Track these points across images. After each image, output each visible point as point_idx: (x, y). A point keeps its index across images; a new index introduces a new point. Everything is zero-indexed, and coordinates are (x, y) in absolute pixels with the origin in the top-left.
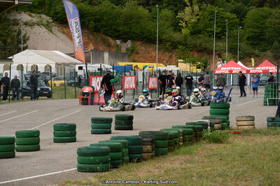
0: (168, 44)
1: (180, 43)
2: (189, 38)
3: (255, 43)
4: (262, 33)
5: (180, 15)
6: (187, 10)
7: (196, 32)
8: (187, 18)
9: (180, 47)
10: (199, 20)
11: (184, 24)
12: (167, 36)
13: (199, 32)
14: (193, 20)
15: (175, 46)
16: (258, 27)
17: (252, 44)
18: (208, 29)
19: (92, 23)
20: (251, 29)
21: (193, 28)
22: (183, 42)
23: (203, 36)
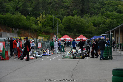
0: (33, 30)
4: (69, 26)
5: (38, 19)
6: (41, 17)
8: (40, 20)
9: (38, 31)
10: (45, 20)
11: (39, 22)
13: (45, 25)
14: (43, 21)
15: (36, 31)
17: (66, 30)
18: (49, 24)
19: (3, 21)
20: (66, 24)
21: (43, 23)
22: (39, 29)
23: (47, 27)
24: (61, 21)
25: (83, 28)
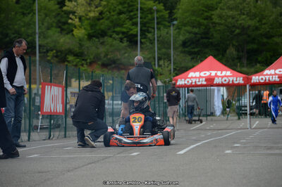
0: (50, 54)
1: (70, 52)
2: (87, 44)
3: (196, 50)
4: (206, 34)
5: (69, 5)
7: (97, 34)
8: (80, 11)
9: (70, 58)
10: (101, 13)
11: (76, 21)
12: (49, 40)
13: (103, 34)
14: (92, 15)
15: (62, 57)
16: (200, 25)
17: (190, 53)
18: (118, 29)
20: (188, 28)
21: (92, 26)
22: (77, 50)
23: (110, 40)
24: (171, 14)
25: (265, 40)
